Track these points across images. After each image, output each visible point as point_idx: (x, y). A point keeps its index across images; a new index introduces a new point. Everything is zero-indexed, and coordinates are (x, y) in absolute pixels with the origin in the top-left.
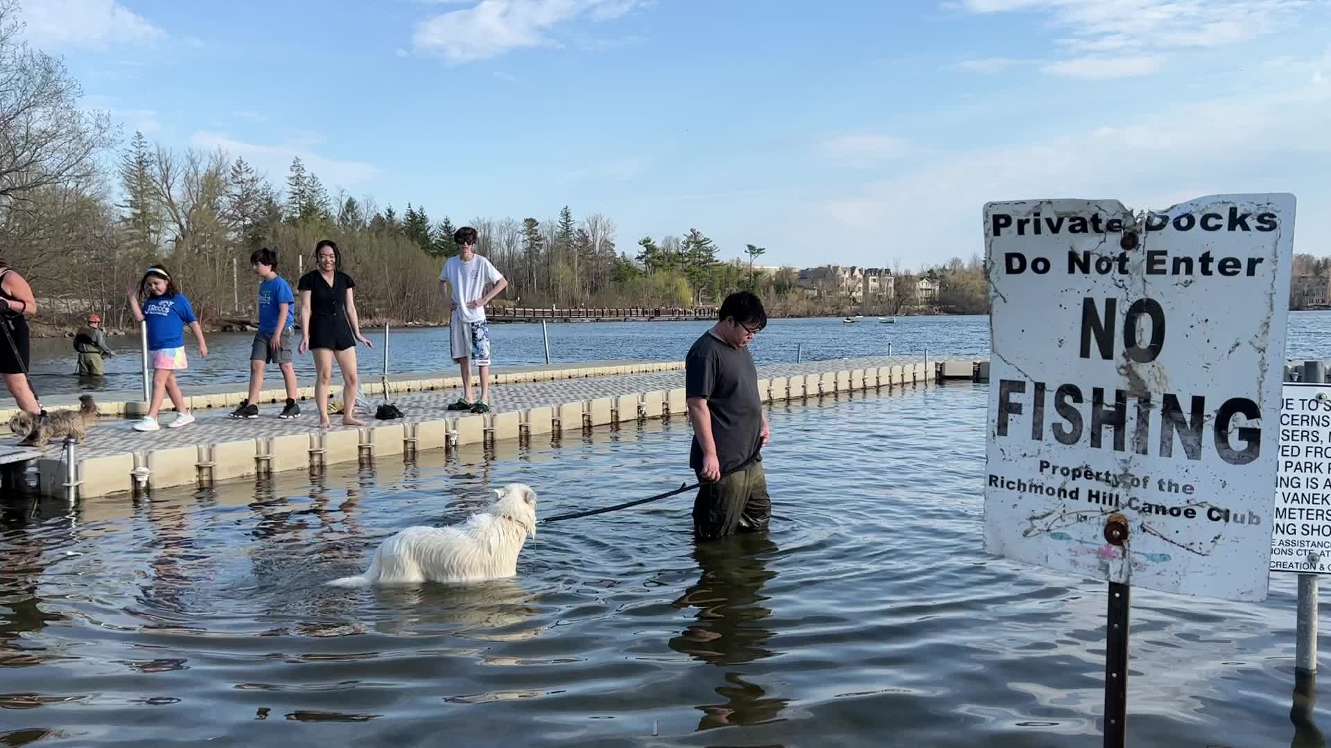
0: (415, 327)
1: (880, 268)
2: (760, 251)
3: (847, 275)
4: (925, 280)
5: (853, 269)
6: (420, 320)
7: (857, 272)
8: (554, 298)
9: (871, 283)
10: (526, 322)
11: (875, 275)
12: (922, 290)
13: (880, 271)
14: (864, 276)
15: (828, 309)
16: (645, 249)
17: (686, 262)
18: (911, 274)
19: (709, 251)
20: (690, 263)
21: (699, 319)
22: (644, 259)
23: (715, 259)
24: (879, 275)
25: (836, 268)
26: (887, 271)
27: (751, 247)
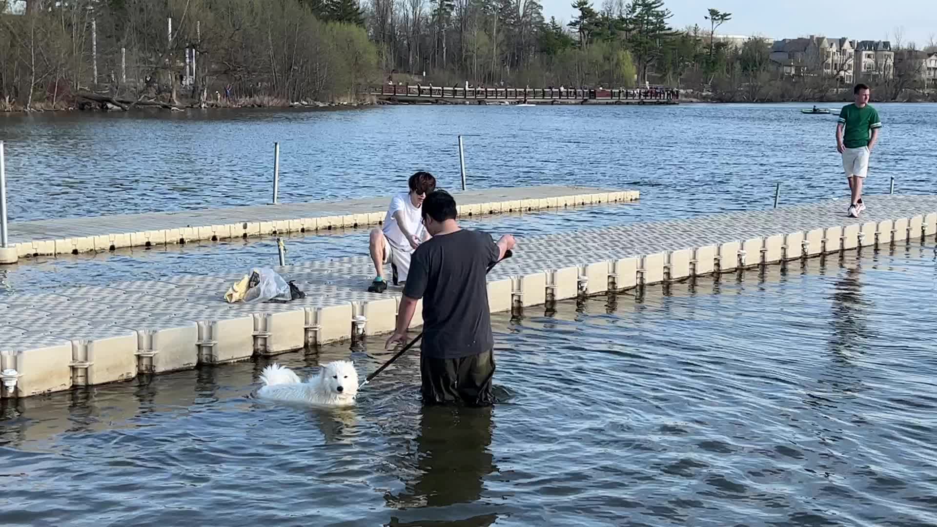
0: (302, 109)
1: (876, 40)
2: (724, 17)
3: (834, 49)
4: (933, 57)
5: (842, 41)
6: (308, 99)
7: (847, 45)
8: (465, 73)
9: (864, 59)
10: (433, 103)
11: (870, 49)
12: (929, 69)
13: (877, 44)
14: (856, 51)
15: (807, 92)
16: (580, 13)
17: (630, 30)
18: (917, 48)
19: (660, 16)
20: (634, 32)
21: (644, 103)
22: (578, 26)
23: (667, 27)
24: (875, 50)
25: (820, 40)
26: (886, 44)
27: (713, 13)
